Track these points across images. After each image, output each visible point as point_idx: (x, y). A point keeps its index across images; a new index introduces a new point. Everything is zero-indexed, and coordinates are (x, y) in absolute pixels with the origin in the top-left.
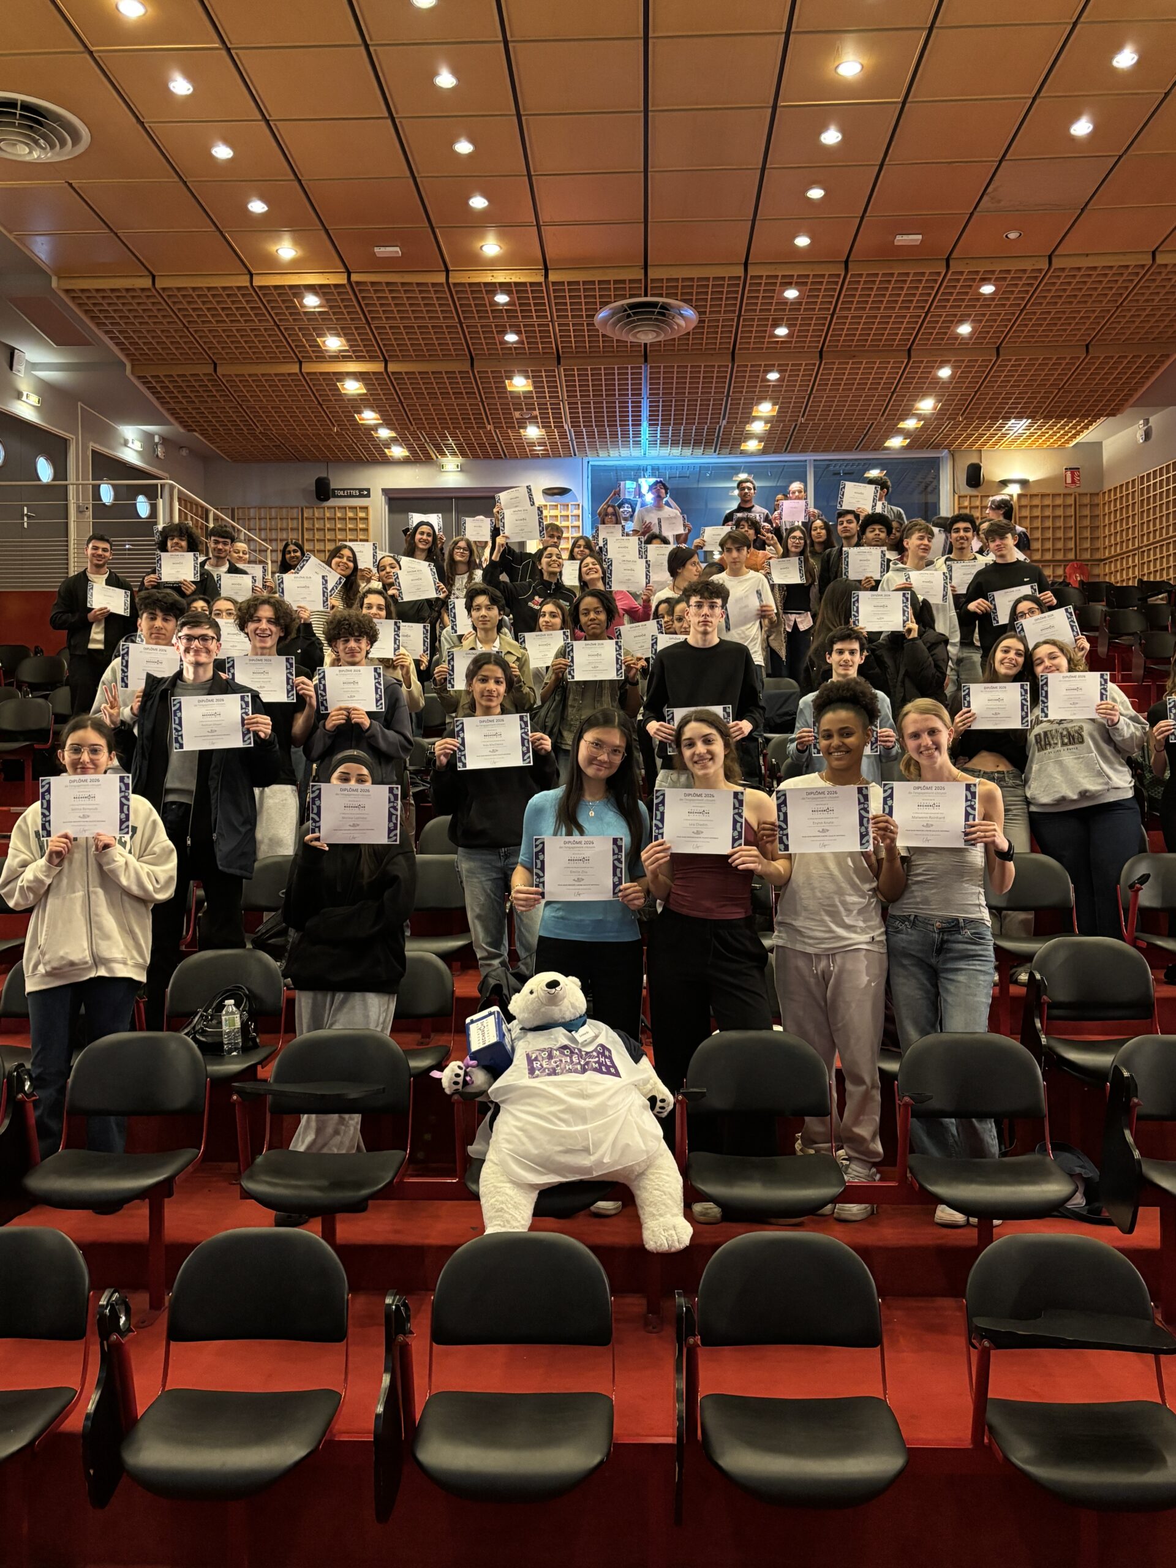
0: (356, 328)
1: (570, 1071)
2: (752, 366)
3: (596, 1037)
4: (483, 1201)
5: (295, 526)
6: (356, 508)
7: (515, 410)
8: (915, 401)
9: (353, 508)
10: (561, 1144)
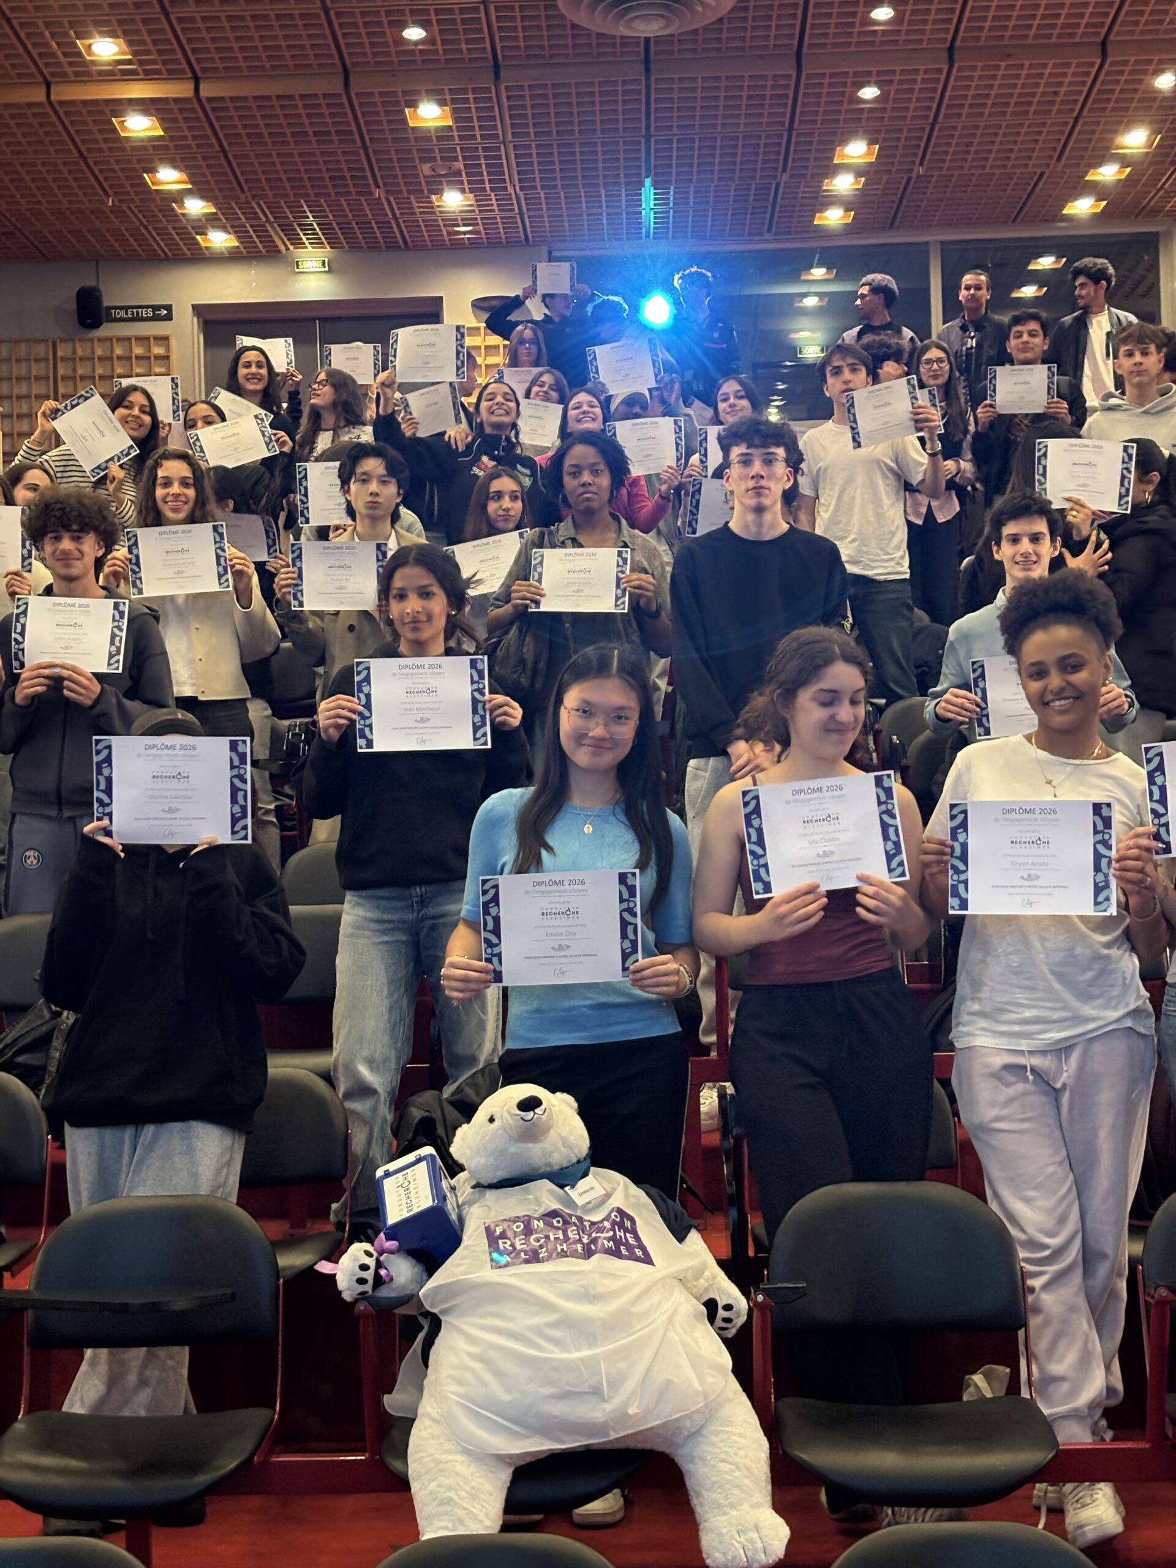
0: (145, 21)
1: (564, 1254)
2: (832, 75)
3: (608, 1196)
4: (415, 1487)
5: (42, 372)
6: (148, 338)
7: (423, 160)
8: (1116, 132)
9: (143, 340)
10: (552, 1383)
